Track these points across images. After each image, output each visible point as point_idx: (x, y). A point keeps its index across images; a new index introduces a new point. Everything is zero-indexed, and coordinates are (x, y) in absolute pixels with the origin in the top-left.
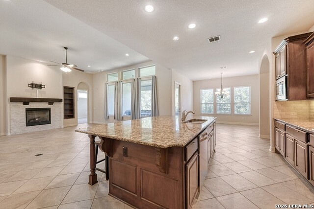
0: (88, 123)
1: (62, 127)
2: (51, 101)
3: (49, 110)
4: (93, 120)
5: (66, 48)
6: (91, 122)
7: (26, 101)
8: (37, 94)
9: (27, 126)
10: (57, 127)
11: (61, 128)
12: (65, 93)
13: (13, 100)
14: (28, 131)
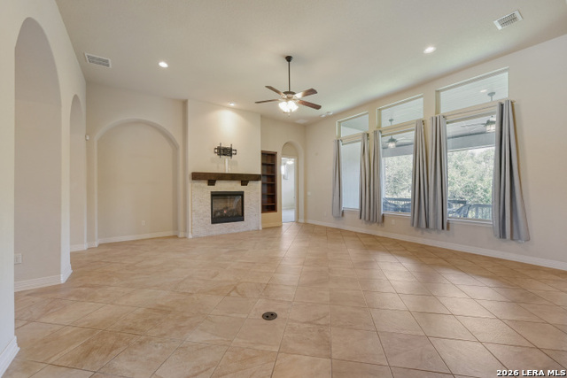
0: (297, 222)
1: (261, 228)
2: (245, 179)
3: (241, 194)
4: (305, 218)
5: (289, 59)
6: (302, 221)
7: (212, 179)
8: (226, 166)
9: (213, 223)
10: (253, 227)
11: (258, 230)
12: (263, 164)
13: (196, 176)
14: (214, 233)
